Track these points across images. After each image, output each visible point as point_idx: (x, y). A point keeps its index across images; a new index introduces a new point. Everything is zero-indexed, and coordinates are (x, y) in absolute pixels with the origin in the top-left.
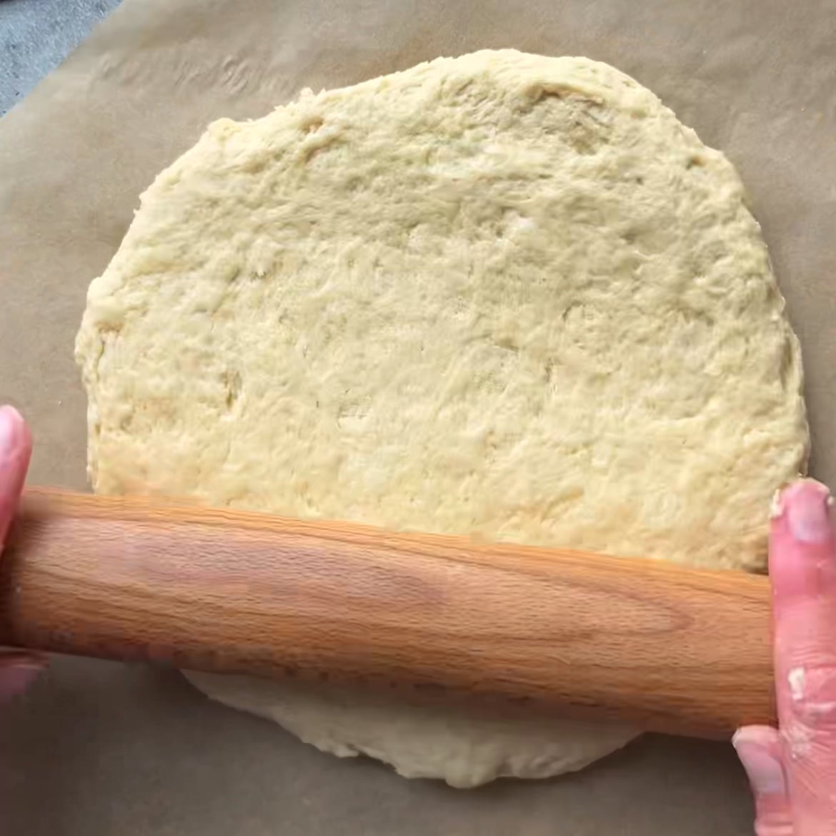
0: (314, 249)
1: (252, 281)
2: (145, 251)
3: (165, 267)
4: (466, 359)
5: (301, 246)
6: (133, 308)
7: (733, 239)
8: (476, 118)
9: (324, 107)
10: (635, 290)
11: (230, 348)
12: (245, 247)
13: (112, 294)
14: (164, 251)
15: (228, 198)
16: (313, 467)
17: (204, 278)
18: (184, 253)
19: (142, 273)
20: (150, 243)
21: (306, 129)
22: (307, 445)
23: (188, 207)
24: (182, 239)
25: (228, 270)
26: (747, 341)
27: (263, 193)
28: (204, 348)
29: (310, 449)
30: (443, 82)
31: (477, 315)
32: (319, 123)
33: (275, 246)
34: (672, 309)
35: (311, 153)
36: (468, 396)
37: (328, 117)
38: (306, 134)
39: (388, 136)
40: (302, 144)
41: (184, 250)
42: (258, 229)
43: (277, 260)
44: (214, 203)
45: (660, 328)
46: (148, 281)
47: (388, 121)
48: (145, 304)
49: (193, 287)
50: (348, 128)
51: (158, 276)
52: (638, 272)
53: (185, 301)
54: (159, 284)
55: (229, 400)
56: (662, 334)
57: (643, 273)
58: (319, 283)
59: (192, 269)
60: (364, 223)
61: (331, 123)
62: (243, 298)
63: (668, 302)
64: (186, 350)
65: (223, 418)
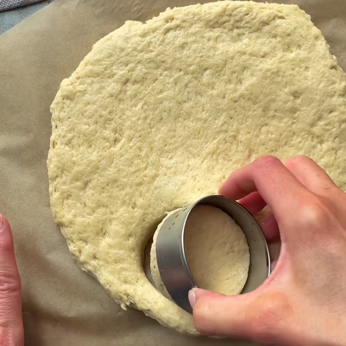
0: (161, 75)
1: (133, 85)
2: (90, 67)
3: (98, 75)
4: (215, 141)
5: (155, 72)
6: (80, 92)
7: (340, 105)
8: (241, 24)
9: (175, 13)
10: (293, 123)
11: (120, 117)
12: (132, 70)
13: (71, 85)
14: (97, 68)
15: (130, 48)
16: (145, 176)
17: (114, 82)
18: (106, 70)
19: (87, 76)
20: (92, 64)
21: (167, 22)
22: (144, 165)
23: (110, 51)
24: (105, 64)
25: (123, 79)
26: (336, 153)
27: (145, 46)
28: (109, 116)
29: (146, 168)
30: (227, 6)
31: (224, 122)
32: (172, 19)
33: (145, 70)
34: (307, 134)
35: (168, 31)
36: (214, 157)
37: (176, 16)
38: (167, 23)
39: (201, 27)
40: (164, 27)
41: (106, 69)
42: (139, 62)
43: (145, 77)
44: (122, 50)
45: (300, 142)
46: (89, 81)
47: (201, 21)
48: (85, 90)
49: (108, 86)
50: (184, 21)
51: (93, 79)
52: (296, 115)
53: (104, 91)
54: (92, 82)
55: (116, 141)
56: (301, 145)
57: (298, 116)
58: (161, 92)
59: (109, 77)
60: (185, 65)
61: (177, 19)
62: (129, 93)
63: (306, 131)
64: (101, 116)
65: (112, 149)
